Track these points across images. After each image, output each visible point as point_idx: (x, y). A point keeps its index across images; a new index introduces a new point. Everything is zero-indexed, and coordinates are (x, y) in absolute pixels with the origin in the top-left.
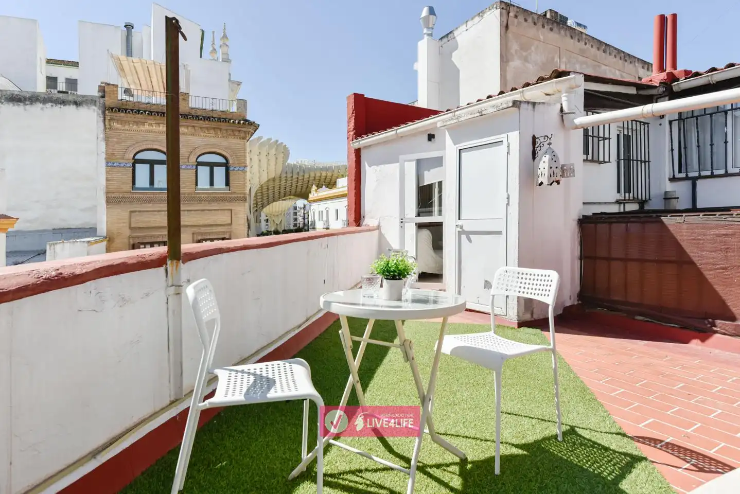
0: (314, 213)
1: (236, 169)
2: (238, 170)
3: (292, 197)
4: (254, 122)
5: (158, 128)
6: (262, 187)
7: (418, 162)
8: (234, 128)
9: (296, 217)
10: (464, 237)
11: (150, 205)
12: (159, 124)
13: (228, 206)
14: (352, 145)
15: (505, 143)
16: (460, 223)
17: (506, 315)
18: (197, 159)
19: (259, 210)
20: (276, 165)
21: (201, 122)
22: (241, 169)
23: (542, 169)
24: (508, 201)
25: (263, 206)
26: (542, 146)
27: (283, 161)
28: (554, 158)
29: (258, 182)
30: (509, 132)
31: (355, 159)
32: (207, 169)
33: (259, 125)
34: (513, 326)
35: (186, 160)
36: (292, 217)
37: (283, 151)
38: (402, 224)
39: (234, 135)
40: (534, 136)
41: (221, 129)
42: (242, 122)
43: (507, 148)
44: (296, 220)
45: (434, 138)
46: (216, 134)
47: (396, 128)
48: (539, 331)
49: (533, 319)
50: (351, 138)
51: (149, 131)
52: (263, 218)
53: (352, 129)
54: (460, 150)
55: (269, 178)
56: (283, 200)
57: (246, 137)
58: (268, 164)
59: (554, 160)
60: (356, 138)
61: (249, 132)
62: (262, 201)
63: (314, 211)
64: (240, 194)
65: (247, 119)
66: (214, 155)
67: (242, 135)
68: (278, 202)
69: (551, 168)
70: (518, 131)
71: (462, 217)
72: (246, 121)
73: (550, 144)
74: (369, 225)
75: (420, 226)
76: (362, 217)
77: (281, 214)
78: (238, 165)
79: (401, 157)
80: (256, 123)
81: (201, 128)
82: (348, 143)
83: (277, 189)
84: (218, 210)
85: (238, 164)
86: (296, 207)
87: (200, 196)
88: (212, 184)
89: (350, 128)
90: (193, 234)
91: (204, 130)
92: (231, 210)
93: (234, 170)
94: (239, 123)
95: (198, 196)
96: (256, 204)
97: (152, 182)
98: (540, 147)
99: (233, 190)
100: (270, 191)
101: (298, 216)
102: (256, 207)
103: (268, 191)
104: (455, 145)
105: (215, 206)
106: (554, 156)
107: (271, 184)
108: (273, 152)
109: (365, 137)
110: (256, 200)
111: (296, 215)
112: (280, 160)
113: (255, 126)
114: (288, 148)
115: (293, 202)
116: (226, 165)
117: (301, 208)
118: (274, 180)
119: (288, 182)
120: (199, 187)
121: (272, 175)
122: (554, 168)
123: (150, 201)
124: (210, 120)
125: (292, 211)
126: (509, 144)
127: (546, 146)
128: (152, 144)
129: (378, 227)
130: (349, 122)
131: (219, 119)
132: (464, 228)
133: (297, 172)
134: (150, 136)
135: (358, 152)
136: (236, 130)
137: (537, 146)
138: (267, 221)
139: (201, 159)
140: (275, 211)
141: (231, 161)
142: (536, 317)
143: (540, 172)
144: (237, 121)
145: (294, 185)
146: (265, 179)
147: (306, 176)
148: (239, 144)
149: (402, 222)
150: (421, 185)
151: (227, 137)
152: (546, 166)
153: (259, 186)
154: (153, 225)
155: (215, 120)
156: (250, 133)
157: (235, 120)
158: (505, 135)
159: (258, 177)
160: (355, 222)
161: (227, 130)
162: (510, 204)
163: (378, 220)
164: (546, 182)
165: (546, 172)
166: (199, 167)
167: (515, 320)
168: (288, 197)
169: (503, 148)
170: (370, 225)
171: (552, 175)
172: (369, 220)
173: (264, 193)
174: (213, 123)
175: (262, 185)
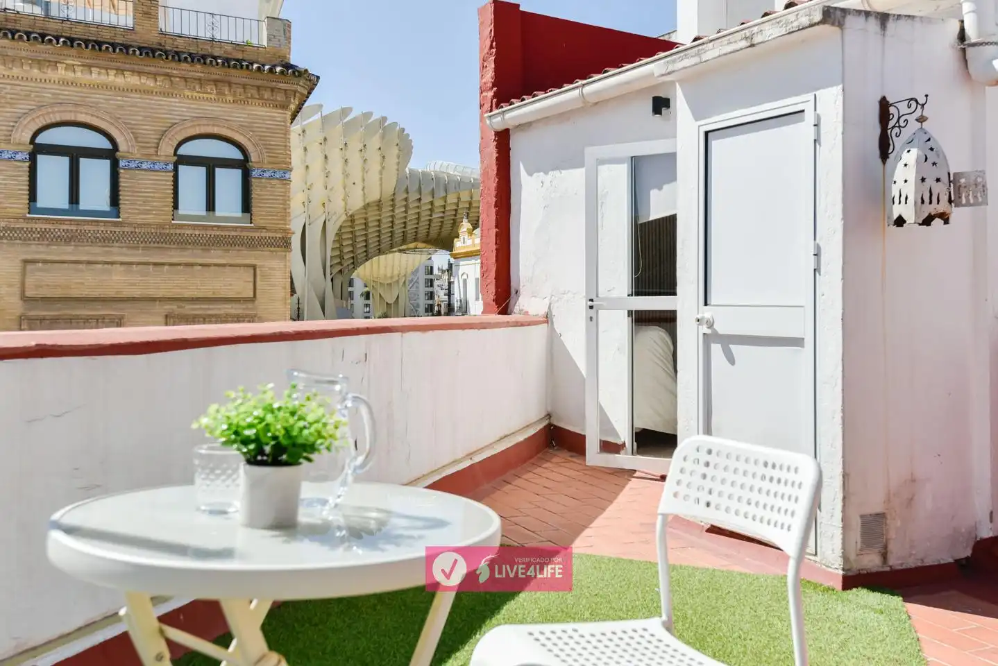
0: (465, 281)
1: (267, 175)
2: (271, 178)
3: (420, 245)
4: (306, 71)
5: (88, 77)
6: (352, 219)
7: (636, 164)
8: (259, 83)
9: (430, 289)
10: (716, 349)
11: (70, 249)
12: (90, 66)
13: (249, 257)
14: (488, 122)
15: (809, 117)
16: (707, 313)
17: (816, 554)
18: (176, 150)
19: (346, 271)
20: (381, 173)
21: (184, 66)
22: (277, 175)
23: (900, 183)
24: (818, 263)
25: (355, 264)
26: (902, 124)
27: (398, 164)
28: (931, 154)
29: (342, 211)
30: (818, 89)
31: (495, 155)
32: (201, 171)
33: (318, 78)
34: (831, 584)
35: (152, 151)
36: (423, 289)
37: (398, 141)
38: (592, 312)
39: (261, 98)
40: (884, 99)
41: (230, 84)
42: (278, 69)
43: (813, 128)
44: (431, 296)
45: (668, 106)
46: (220, 93)
47: (581, 82)
48: (896, 601)
49: (888, 569)
50: (487, 106)
51: (66, 83)
52: (358, 289)
53: (490, 85)
54: (707, 133)
55: (367, 201)
56: (400, 251)
57: (290, 102)
58: (365, 170)
59: (930, 161)
60: (498, 106)
61: (295, 92)
62: (352, 252)
63: (465, 277)
64: (276, 231)
65: (292, 62)
66: (214, 141)
67: (280, 97)
68: (390, 256)
69: (923, 180)
70: (841, 86)
71: (713, 299)
72: (288, 66)
73: (921, 120)
74: (527, 313)
75: (642, 319)
76: (513, 291)
77: (398, 281)
78: (270, 166)
79: (591, 152)
80: (310, 72)
81: (186, 79)
82: (482, 119)
83: (385, 225)
84: (224, 265)
85: (270, 163)
86: (432, 268)
87: (183, 231)
88: (211, 205)
89: (485, 83)
90: (166, 316)
91: (192, 85)
92: (254, 267)
93: (260, 177)
94: (271, 71)
95: (178, 231)
96: (341, 257)
97: (74, 197)
98: (899, 127)
99: (259, 220)
100: (370, 230)
101: (436, 288)
102: (340, 264)
103: (365, 229)
104: (697, 120)
105: (216, 256)
106: (932, 149)
107: (372, 216)
108: (375, 142)
109: (517, 103)
110: (341, 248)
111: (432, 285)
112: (392, 161)
113: (311, 82)
114: (408, 135)
115: (425, 257)
116: (244, 166)
117: (443, 272)
118: (379, 204)
119: (410, 212)
120: (182, 211)
121: (374, 196)
122: (930, 182)
123: (69, 239)
124: (205, 63)
125: (422, 277)
126: (818, 118)
127: (914, 126)
128: (75, 112)
129: (547, 319)
130: (484, 67)
131: (227, 60)
132: (715, 326)
133: (431, 189)
134: (69, 93)
135: (503, 139)
136: (266, 88)
137: (891, 123)
138: (367, 295)
139: (186, 150)
140: (385, 276)
141: (254, 157)
142: (895, 561)
143: (895, 193)
144: (267, 67)
145: (424, 218)
146: (357, 203)
147: (452, 199)
148: (273, 119)
149: (591, 307)
150: (642, 220)
151: (245, 102)
152: (911, 174)
153: (344, 217)
154: (75, 293)
155: (217, 64)
156: (297, 95)
157: (264, 65)
158: (810, 96)
159: (342, 197)
160: (497, 304)
161: (244, 86)
162: (823, 270)
163: (547, 301)
164: (910, 216)
165: (910, 190)
166: (182, 168)
167: (837, 570)
168: (412, 245)
169: (805, 129)
170: (531, 313)
171: (927, 200)
172: (528, 303)
173: (358, 234)
174: (213, 70)
175: (351, 216)
